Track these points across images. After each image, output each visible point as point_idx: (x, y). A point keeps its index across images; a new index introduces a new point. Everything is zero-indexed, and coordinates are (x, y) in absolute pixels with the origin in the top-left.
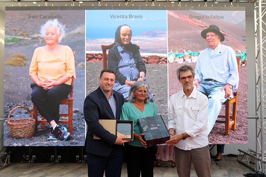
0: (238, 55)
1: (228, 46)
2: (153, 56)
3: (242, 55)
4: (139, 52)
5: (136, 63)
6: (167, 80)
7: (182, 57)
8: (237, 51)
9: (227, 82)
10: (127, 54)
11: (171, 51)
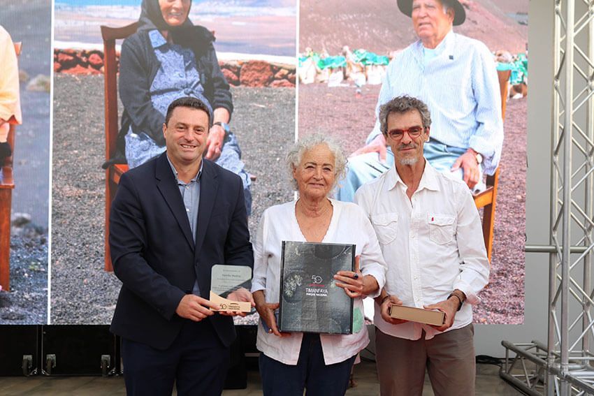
0: (504, 67)
1: (476, 37)
2: (256, 63)
3: (513, 67)
4: (213, 49)
5: (203, 82)
6: (294, 134)
7: (340, 67)
8: (500, 55)
9: (467, 144)
10: (178, 55)
11: (308, 49)
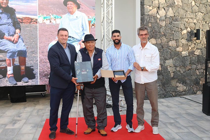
0: (90, 20)
1: (83, 12)
2: (27, 18)
3: (92, 20)
4: (15, 14)
5: (13, 22)
6: (37, 36)
7: (49, 19)
8: (89, 17)
9: (81, 39)
10: (6, 15)
11: (41, 14)
